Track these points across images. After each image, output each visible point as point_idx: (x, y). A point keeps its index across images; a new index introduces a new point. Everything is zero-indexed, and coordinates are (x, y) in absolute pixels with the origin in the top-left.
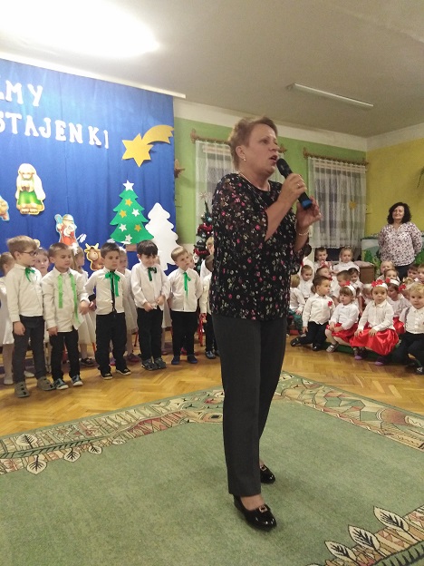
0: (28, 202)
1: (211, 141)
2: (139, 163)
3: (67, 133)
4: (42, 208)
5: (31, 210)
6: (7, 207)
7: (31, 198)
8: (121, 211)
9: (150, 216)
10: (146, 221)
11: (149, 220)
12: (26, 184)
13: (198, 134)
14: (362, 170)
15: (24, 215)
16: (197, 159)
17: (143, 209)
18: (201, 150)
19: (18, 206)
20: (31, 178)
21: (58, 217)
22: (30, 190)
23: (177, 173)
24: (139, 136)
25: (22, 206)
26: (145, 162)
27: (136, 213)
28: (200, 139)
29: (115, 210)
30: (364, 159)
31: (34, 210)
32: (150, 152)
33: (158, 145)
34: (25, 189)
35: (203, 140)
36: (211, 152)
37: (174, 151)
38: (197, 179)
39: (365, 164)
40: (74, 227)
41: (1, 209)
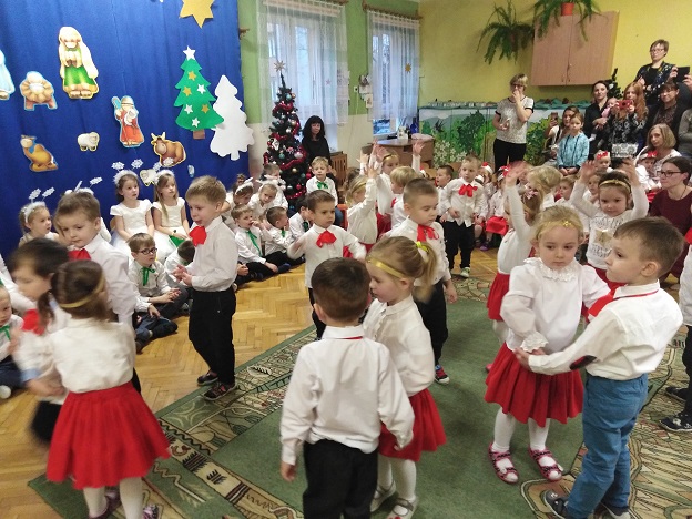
0: (78, 82)
2: (200, 23)
4: (95, 89)
5: (83, 93)
6: (52, 91)
7: (81, 76)
8: (185, 88)
9: (216, 93)
10: (213, 99)
11: (216, 97)
12: (71, 55)
14: (415, 25)
15: (75, 100)
16: (258, 14)
17: (208, 84)
19: (65, 88)
20: (77, 48)
21: (115, 100)
22: (78, 65)
25: (71, 88)
26: (207, 20)
27: (202, 89)
29: (177, 87)
30: (417, 12)
32: (212, 7)
34: (71, 63)
36: (273, 5)
38: (260, 41)
39: (416, 16)
40: (135, 112)
41: (43, 93)
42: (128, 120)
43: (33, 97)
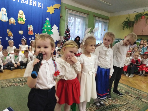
1: (70, 10)
2: (51, 13)
3: (32, 3)
6: (15, 22)
7: (22, 20)
8: (45, 26)
9: (53, 28)
11: (52, 29)
12: (21, 16)
13: (67, 7)
14: (108, 21)
16: (66, 14)
17: (51, 26)
18: (67, 12)
19: (18, 22)
20: (22, 14)
22: (22, 18)
23: (61, 17)
24: (51, 6)
25: (19, 22)
26: (53, 13)
27: (49, 26)
28: (67, 9)
30: (109, 19)
31: (22, 23)
32: (54, 11)
33: (56, 9)
34: (20, 17)
35: (68, 9)
36: (70, 13)
37: (60, 11)
38: (66, 19)
39: (109, 20)
40: (33, 29)
41: (13, 22)
42: (31, 30)
43: (11, 22)
